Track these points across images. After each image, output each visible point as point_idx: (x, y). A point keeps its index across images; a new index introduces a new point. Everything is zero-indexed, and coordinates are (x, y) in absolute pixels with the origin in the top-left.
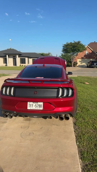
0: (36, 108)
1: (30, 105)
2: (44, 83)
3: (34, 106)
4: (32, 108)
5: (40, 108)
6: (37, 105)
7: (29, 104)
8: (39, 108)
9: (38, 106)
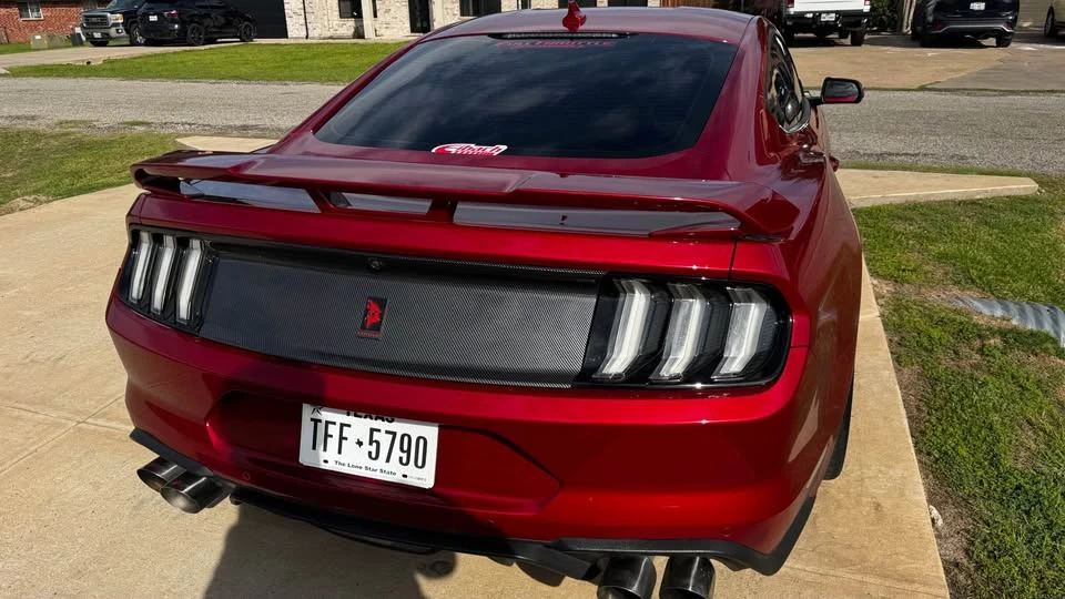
0: (372, 464)
1: (321, 427)
2: (465, 214)
3: (360, 443)
4: (340, 458)
5: (411, 469)
6: (385, 441)
7: (316, 421)
8: (404, 470)
9: (397, 453)
